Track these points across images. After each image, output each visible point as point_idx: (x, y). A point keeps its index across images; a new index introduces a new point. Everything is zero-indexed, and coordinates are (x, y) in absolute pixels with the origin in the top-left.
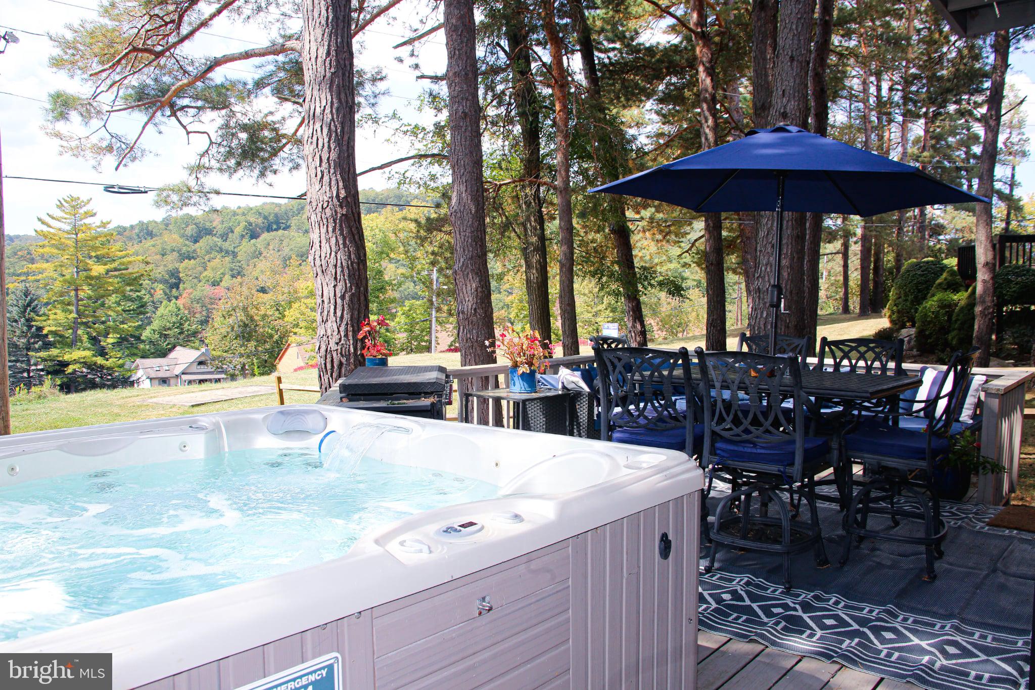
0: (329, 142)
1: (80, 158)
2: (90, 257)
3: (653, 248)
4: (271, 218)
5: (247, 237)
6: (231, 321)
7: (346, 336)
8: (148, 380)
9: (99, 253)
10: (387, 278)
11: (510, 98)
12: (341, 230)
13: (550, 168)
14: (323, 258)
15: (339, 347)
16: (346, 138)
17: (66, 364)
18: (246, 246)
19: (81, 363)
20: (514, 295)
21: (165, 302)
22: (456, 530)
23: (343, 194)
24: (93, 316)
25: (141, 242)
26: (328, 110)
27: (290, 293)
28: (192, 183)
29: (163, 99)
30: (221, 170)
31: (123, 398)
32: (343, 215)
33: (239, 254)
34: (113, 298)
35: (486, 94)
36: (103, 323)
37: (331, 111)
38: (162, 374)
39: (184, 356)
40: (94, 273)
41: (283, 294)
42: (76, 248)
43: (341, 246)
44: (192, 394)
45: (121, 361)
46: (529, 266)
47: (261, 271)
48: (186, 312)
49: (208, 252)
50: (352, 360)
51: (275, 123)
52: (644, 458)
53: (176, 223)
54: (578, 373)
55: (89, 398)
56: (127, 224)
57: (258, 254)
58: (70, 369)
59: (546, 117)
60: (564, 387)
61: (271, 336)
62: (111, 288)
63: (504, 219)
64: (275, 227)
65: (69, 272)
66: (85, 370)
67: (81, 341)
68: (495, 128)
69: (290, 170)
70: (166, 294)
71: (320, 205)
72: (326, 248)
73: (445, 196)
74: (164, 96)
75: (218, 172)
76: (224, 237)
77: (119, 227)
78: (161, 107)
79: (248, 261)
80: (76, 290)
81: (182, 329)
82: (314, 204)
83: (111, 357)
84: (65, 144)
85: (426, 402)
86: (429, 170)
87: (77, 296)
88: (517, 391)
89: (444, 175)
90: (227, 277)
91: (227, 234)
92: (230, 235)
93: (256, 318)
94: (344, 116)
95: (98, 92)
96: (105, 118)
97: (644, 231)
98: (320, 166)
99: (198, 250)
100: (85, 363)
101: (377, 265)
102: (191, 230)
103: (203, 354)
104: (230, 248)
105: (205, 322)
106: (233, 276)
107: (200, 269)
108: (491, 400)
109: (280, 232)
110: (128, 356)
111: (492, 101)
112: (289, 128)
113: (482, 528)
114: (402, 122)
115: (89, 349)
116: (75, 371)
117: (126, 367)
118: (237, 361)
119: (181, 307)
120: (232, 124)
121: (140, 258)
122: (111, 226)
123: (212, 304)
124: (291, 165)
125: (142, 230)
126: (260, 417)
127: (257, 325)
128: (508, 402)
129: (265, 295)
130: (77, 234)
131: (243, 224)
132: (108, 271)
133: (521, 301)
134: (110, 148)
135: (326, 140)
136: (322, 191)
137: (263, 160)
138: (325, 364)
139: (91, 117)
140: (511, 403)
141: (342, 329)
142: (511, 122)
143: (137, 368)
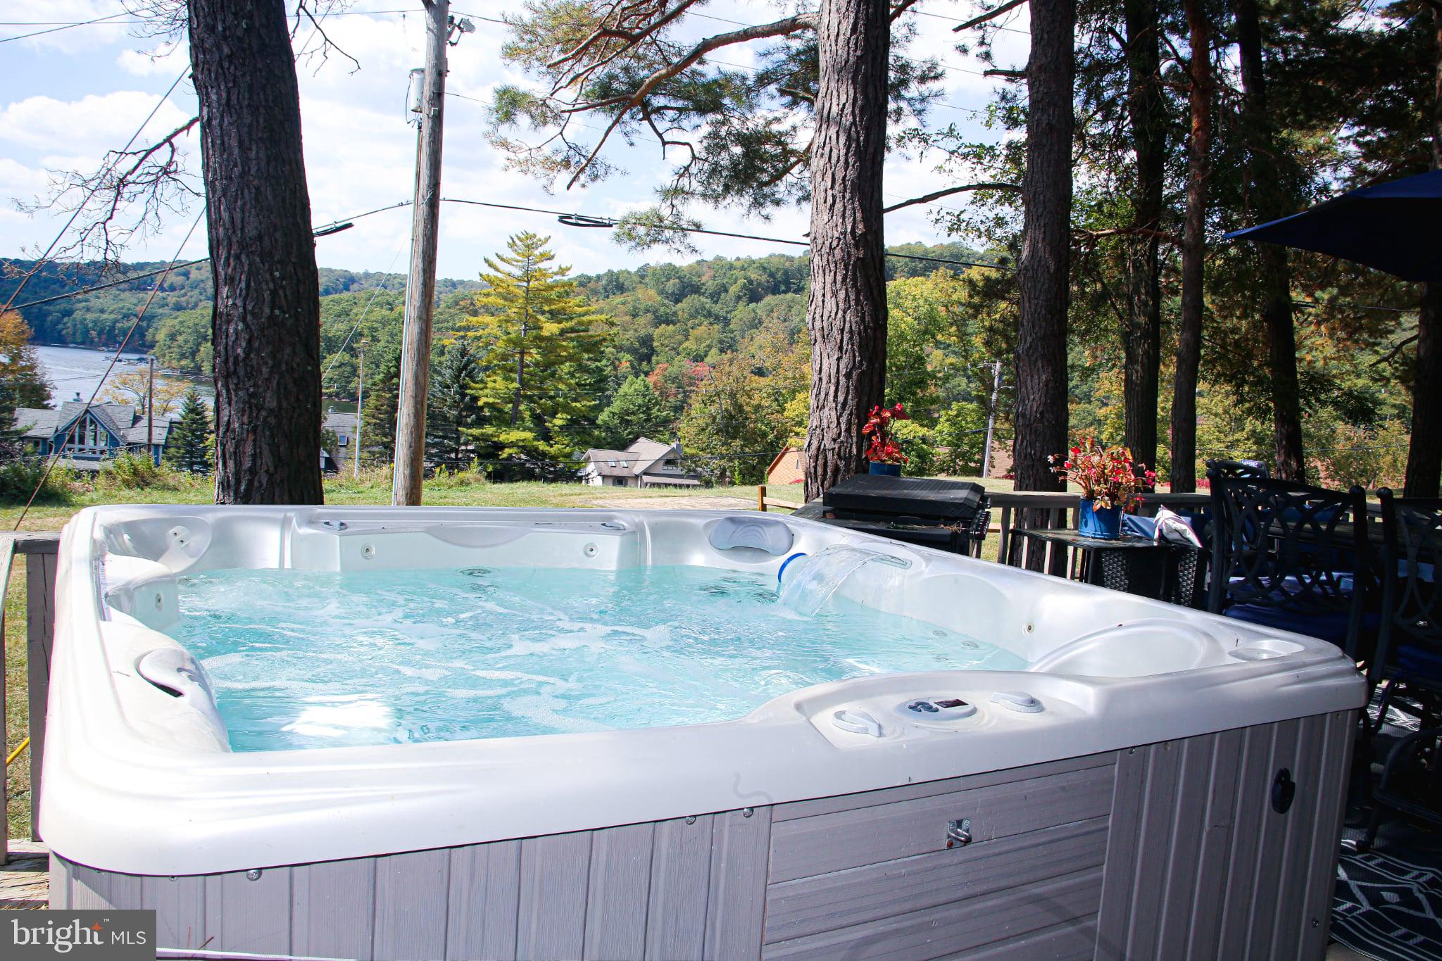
0: (847, 154)
1: (529, 175)
2: (543, 313)
3: (1330, 351)
4: (779, 275)
5: (744, 299)
6: (712, 409)
7: (848, 430)
8: (600, 478)
9: (553, 307)
10: (929, 368)
11: (1123, 109)
12: (854, 280)
13: (1177, 218)
14: (825, 318)
15: (837, 446)
16: (871, 150)
17: (501, 446)
18: (742, 312)
19: (519, 447)
20: (1110, 407)
21: (630, 378)
22: (930, 708)
23: (860, 229)
24: (539, 388)
25: (608, 297)
26: (848, 110)
27: (794, 378)
28: (666, 211)
29: (634, 96)
30: (704, 196)
31: (562, 495)
32: (858, 259)
33: (733, 321)
34: (566, 367)
35: (1087, 102)
36: (551, 398)
37: (853, 112)
38: (618, 472)
39: (648, 451)
40: (545, 333)
41: (786, 379)
42: (527, 299)
43: (853, 303)
44: (649, 500)
45: (568, 450)
46: (1131, 358)
47: (760, 346)
48: (657, 393)
49: (692, 317)
50: (853, 466)
51: (781, 134)
52: (1266, 644)
53: (654, 274)
54: (1187, 519)
55: (520, 492)
56: (592, 273)
57: (756, 323)
58: (505, 454)
59: (1178, 139)
60: (1162, 536)
61: (764, 435)
62: (564, 354)
63: (1099, 286)
64: (783, 288)
65: (516, 329)
66: (523, 457)
67: (523, 419)
68: (1097, 154)
69: (799, 201)
70: (633, 367)
71: (827, 243)
72: (830, 303)
73: (1013, 246)
74: (634, 93)
75: (701, 200)
76: (715, 297)
77: (582, 276)
78: (632, 105)
79: (744, 331)
80: (522, 353)
81: (649, 415)
82: (819, 241)
83: (556, 443)
84: (512, 155)
85: (946, 530)
86: (995, 211)
87: (522, 360)
88: (1089, 535)
89: (1014, 217)
90: (714, 351)
91: (719, 294)
92: (723, 295)
93: (747, 408)
94: (870, 119)
95: (557, 88)
96: (563, 123)
97: (1319, 324)
98: (832, 188)
99: (680, 313)
100: (524, 447)
101: (918, 348)
102: (672, 286)
103: (673, 450)
104: (722, 313)
105: (678, 409)
106: (722, 351)
107: (680, 337)
108: (1049, 544)
109: (790, 295)
110: (576, 444)
111: (1095, 113)
112: (800, 142)
113: (974, 711)
114: (961, 141)
115: (530, 430)
116: (510, 456)
117: (575, 458)
118: (716, 463)
119: (651, 386)
120: (723, 133)
121: (603, 317)
122: (572, 274)
123: (691, 385)
124: (800, 194)
125: (611, 282)
126: (700, 522)
127: (747, 419)
128: (1075, 550)
129: (761, 379)
130: (528, 282)
131: (742, 281)
132: (563, 332)
133: (1119, 416)
134: (566, 163)
135: (843, 152)
136: (832, 224)
137: (763, 184)
138: (815, 467)
139: (545, 123)
140: (1080, 552)
141: (844, 419)
142: (1123, 145)
143: (588, 460)
